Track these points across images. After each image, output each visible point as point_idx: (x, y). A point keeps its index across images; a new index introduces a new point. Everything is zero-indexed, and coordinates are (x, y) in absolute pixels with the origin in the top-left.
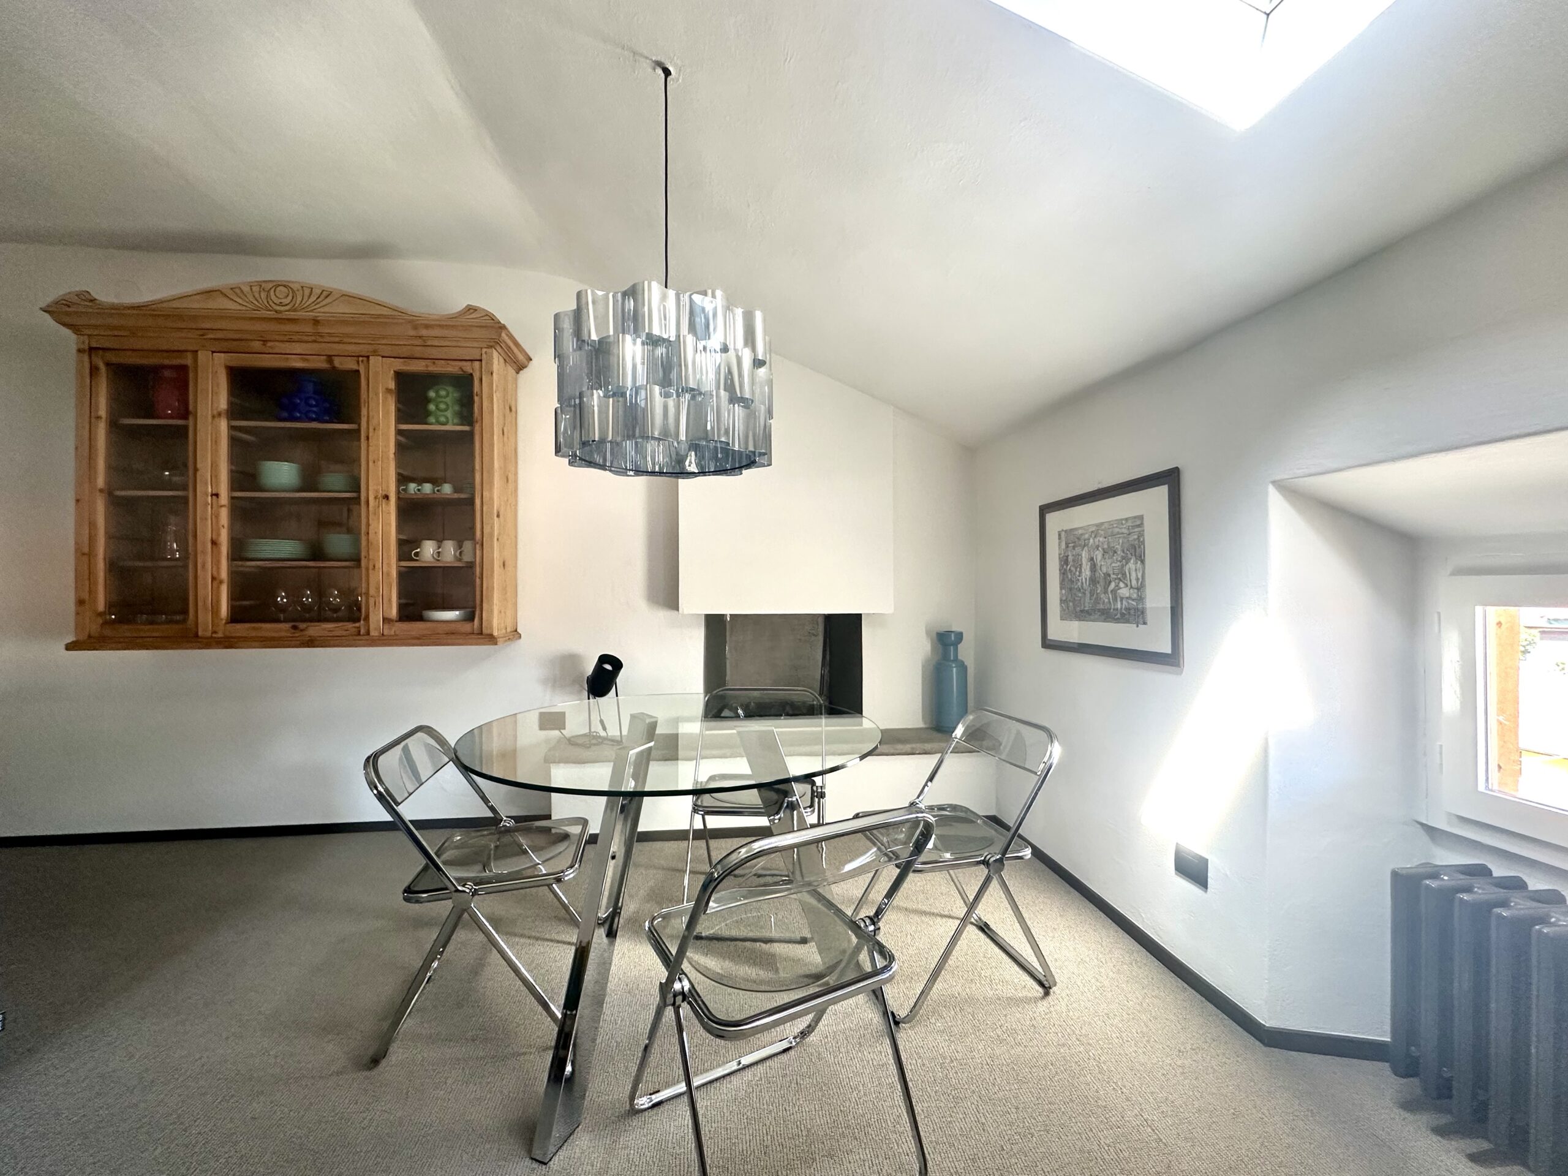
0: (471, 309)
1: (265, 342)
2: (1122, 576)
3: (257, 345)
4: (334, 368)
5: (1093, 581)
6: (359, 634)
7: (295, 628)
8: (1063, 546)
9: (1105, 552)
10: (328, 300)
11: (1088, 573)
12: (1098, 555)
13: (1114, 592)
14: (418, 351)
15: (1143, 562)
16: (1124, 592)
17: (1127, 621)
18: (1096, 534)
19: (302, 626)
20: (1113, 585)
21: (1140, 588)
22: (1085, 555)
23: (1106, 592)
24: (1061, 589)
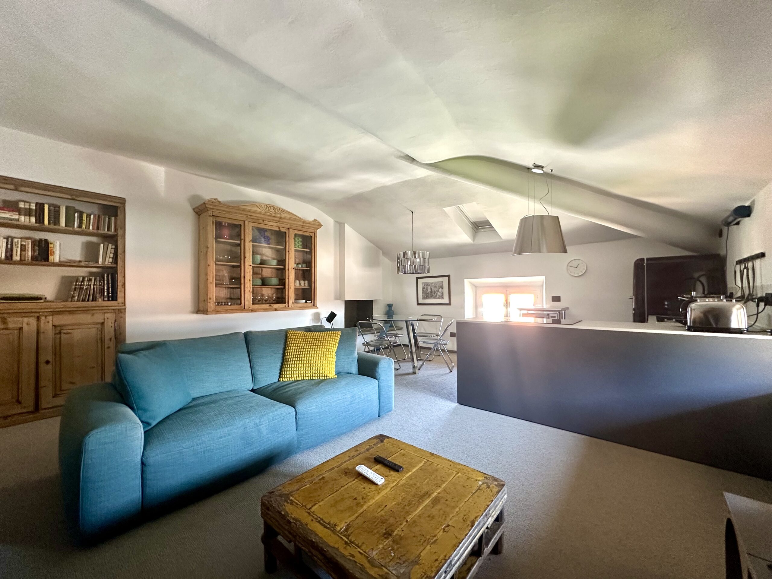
0: (315, 220)
1: (263, 221)
2: (438, 291)
3: (261, 221)
4: (280, 230)
5: (431, 292)
6: (286, 307)
7: (270, 306)
8: (423, 285)
9: (434, 287)
10: (284, 212)
11: (430, 291)
12: (433, 288)
13: (436, 294)
14: (301, 228)
15: (443, 289)
16: (439, 294)
17: (440, 299)
18: (432, 284)
19: (272, 305)
20: (436, 293)
21: (442, 293)
22: (429, 287)
23: (434, 294)
24: (423, 293)
